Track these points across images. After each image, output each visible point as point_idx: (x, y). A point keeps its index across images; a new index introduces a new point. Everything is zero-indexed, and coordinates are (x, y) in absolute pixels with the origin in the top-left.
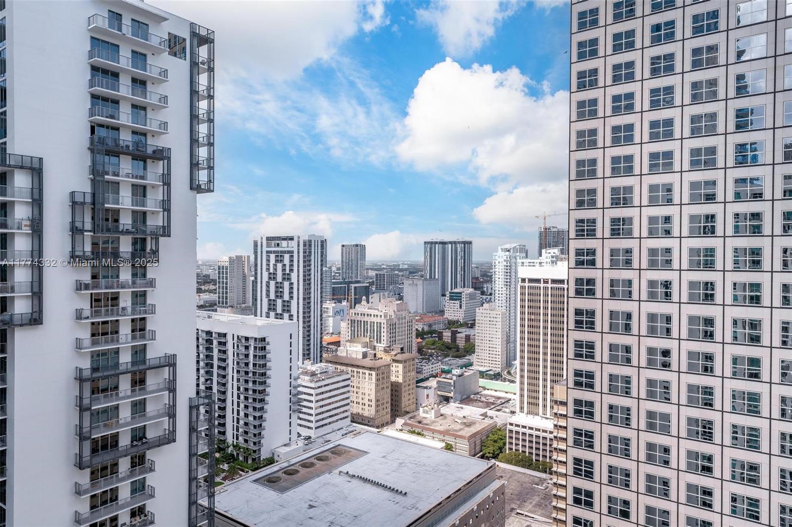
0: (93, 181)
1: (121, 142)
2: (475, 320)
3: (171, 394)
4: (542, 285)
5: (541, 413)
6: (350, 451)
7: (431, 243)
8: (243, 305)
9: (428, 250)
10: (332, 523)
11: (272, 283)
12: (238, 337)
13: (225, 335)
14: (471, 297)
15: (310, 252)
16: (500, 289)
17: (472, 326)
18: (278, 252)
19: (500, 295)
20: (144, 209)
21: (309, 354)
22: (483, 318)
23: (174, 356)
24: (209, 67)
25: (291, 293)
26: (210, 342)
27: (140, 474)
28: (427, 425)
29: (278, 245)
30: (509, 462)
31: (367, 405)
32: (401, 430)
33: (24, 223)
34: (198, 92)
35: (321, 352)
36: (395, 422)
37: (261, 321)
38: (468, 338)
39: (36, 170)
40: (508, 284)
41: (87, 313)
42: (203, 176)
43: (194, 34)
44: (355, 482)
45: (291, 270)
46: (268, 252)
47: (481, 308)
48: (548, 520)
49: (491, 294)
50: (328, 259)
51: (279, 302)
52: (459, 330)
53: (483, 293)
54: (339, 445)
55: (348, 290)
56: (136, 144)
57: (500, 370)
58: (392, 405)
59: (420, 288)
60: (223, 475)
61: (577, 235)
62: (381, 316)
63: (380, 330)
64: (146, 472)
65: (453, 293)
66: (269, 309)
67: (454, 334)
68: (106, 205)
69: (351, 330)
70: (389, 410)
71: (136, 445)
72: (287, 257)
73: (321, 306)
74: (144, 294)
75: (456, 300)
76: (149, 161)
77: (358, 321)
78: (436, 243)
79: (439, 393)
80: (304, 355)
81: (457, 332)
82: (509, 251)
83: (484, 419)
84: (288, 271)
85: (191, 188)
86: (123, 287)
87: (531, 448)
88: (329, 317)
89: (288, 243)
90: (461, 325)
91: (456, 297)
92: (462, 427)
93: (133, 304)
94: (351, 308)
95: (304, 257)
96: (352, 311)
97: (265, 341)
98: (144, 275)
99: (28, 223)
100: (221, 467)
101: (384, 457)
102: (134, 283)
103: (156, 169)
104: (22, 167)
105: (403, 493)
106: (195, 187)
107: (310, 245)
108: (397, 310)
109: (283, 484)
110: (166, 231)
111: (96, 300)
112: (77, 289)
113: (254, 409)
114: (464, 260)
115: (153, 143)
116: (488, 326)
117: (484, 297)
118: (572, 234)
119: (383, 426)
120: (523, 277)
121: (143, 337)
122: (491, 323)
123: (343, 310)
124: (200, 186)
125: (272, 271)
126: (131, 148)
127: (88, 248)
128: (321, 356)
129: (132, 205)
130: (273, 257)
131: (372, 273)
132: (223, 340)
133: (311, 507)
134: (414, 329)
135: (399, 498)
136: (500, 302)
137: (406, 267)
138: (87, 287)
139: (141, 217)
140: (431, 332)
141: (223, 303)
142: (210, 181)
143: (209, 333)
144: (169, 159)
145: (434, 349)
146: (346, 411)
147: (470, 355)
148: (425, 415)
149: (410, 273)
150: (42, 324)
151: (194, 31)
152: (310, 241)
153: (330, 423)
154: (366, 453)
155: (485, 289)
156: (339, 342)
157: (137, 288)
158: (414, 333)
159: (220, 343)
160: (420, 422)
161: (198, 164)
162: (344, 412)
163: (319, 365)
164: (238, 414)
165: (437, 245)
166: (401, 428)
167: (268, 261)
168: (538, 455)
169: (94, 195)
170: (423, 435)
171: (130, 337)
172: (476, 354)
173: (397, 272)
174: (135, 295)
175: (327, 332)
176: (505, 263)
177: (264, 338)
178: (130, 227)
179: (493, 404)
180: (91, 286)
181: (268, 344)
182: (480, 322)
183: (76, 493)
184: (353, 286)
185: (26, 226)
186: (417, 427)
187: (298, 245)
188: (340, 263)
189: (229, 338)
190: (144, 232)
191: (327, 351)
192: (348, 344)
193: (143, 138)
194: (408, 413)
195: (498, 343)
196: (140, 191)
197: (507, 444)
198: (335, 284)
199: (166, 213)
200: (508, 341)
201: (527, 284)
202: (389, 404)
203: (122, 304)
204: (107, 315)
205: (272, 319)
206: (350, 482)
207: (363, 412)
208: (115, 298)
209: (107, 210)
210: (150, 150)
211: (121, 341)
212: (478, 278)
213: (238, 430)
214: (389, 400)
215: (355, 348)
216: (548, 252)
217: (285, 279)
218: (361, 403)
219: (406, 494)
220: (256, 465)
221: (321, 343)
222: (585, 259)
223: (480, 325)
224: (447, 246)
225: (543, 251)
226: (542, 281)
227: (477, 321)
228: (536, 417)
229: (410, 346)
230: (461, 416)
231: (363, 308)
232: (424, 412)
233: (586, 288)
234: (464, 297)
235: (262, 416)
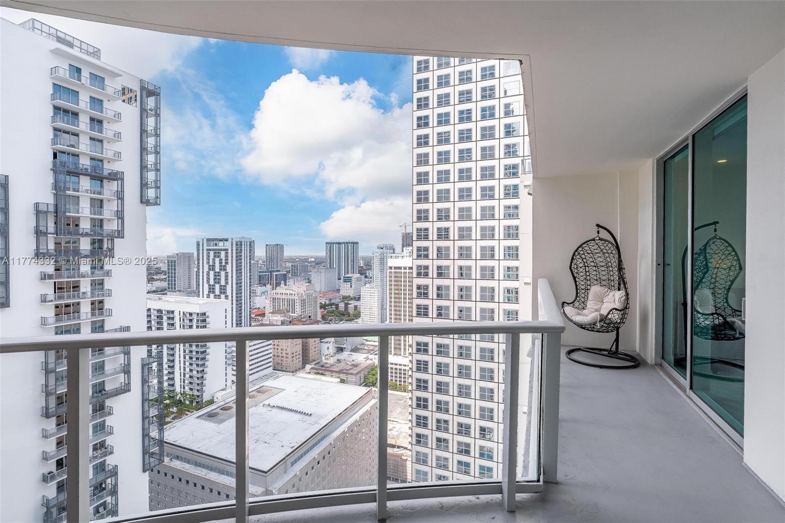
0: (56, 196)
1: (81, 166)
2: (360, 295)
3: (126, 356)
4: (403, 271)
5: (402, 354)
6: (271, 390)
7: (331, 243)
8: (189, 290)
9: (329, 247)
10: (257, 440)
11: (212, 273)
12: (184, 313)
13: (173, 312)
14: (358, 280)
15: (241, 250)
16: (377, 274)
17: (359, 299)
18: (216, 250)
19: (377, 278)
20: (101, 217)
21: (241, 324)
22: (366, 294)
24: (156, 113)
25: (226, 279)
26: (160, 317)
27: (100, 418)
28: (327, 367)
29: (216, 244)
31: (285, 357)
32: (309, 373)
34: (147, 131)
35: (250, 321)
36: (305, 367)
37: (202, 300)
38: (356, 307)
39: (2, 185)
40: (382, 270)
41: (51, 297)
42: (151, 193)
43: (142, 88)
44: (274, 410)
45: (227, 263)
46: (207, 250)
47: (364, 287)
48: (406, 422)
49: (371, 278)
50: (256, 254)
51: (217, 287)
52: (350, 302)
53: (366, 277)
54: (263, 386)
55: (271, 277)
56: (94, 168)
58: (303, 356)
59: (323, 275)
60: (173, 416)
61: (418, 238)
62: (295, 294)
63: (294, 304)
64: (106, 416)
65: (345, 277)
66: (209, 292)
67: (346, 305)
68: (67, 214)
69: (273, 305)
70: (301, 359)
71: (97, 396)
73: (250, 289)
74: (101, 283)
75: (348, 282)
76: (105, 181)
77: (278, 298)
78: (334, 243)
79: (336, 345)
80: (237, 324)
81: (348, 304)
82: (382, 248)
83: (366, 361)
84: (224, 264)
85: (141, 202)
86: (84, 277)
87: (396, 377)
88: (257, 296)
89: (224, 243)
90: (351, 299)
91: (348, 280)
92: (351, 367)
93: (92, 289)
94: (273, 289)
95: (237, 253)
96: (274, 291)
97: (205, 315)
98: (102, 268)
100: (171, 410)
101: (296, 391)
102: (92, 273)
103: (111, 187)
105: (309, 414)
106: (144, 201)
107: (241, 245)
108: (306, 289)
109: (220, 417)
110: (120, 234)
111: (58, 288)
112: (42, 279)
113: (198, 365)
114: (353, 254)
115: (108, 168)
116: (369, 299)
117: (367, 279)
118: (415, 238)
119: (296, 371)
120: (391, 266)
121: (102, 314)
122: (371, 297)
123: (267, 291)
124: (149, 200)
125: (211, 264)
126: (89, 171)
127: (51, 246)
128: (250, 325)
129: (91, 214)
130: (212, 253)
131: (289, 265)
132: (171, 316)
134: (318, 303)
135: (307, 417)
136: (377, 282)
137: (313, 260)
138: (50, 277)
139: (98, 224)
140: (331, 305)
141: (172, 289)
142: (157, 197)
143: (159, 311)
144: (122, 180)
145: (333, 316)
146: (270, 362)
147: (357, 319)
148: (326, 361)
149: (316, 264)
150: (9, 307)
151: (143, 85)
152: (241, 242)
153: (257, 372)
154: (284, 390)
155: (368, 274)
156: (264, 313)
157: (94, 277)
158: (319, 305)
159: (169, 318)
160: (322, 366)
161: (147, 184)
162: (268, 363)
164: (184, 370)
165: (334, 245)
166: (309, 371)
167: (208, 256)
168: (400, 381)
169: (56, 206)
170: (324, 375)
171: (89, 315)
172: (361, 318)
173: (306, 264)
174: (93, 283)
175: (255, 307)
176: (380, 257)
177: (205, 313)
178: (89, 231)
179: (373, 350)
180: (54, 277)
181: (208, 317)
182: (364, 296)
183: (43, 437)
184: (275, 273)
186: (321, 370)
187: (232, 245)
188: (265, 257)
189: (176, 314)
190: (102, 235)
191: (255, 321)
192: (271, 315)
193: (100, 163)
194: (314, 361)
195: (375, 310)
196: (98, 204)
198: (260, 272)
199: (120, 221)
200: (382, 308)
201: (393, 270)
202: (301, 356)
203: (82, 290)
204: (69, 297)
205: (212, 299)
206: (271, 411)
207: (282, 362)
208: (76, 287)
209: (69, 217)
210: (106, 173)
211: (82, 318)
212: (362, 267)
213: (184, 382)
214: (301, 352)
215: (276, 318)
216: (407, 249)
217: (221, 269)
218: (280, 357)
219: (311, 414)
220: (200, 406)
221: (250, 315)
222: (423, 253)
223: (364, 298)
224: (341, 245)
225: (404, 248)
226: (403, 268)
227: (362, 296)
228: (399, 357)
229: (316, 315)
230: (351, 360)
231: (282, 289)
232: (325, 359)
233: (423, 272)
234: (353, 280)
235: (203, 370)
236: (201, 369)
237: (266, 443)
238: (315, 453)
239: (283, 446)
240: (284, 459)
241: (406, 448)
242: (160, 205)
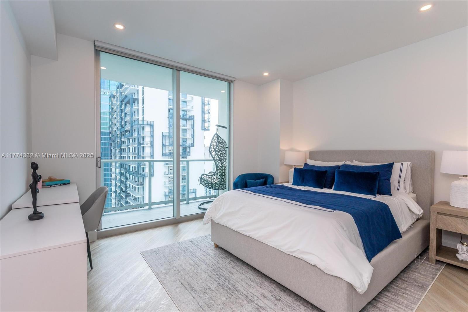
0: (170, 129)
20: (186, 137)
23: (196, 189)
33: (148, 143)
39: (152, 126)
41: (167, 173)
42: (206, 125)
56: (184, 115)
76: (187, 120)
85: (202, 130)
99: (150, 143)
103: (190, 123)
104: (147, 125)
106: (204, 129)
110: (193, 145)
115: (188, 114)
124: (205, 128)
127: (167, 151)
129: (182, 136)
139: (185, 140)
142: (209, 126)
144: (194, 119)
161: (204, 120)
169: (169, 133)
185: (149, 144)
190: (186, 145)
193: (185, 112)
196: (184, 131)
199: (193, 139)
210: (188, 117)
242: (210, 130)
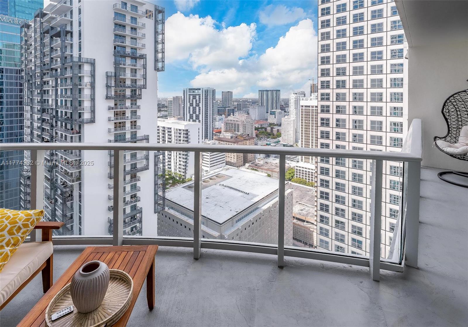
0: (116, 68)
1: (126, 53)
2: (281, 123)
4: (311, 108)
6: (225, 176)
7: (262, 91)
8: (179, 116)
9: (261, 93)
10: (216, 205)
11: (191, 108)
12: (176, 129)
13: (171, 128)
14: (280, 113)
15: (208, 95)
16: (293, 110)
17: (280, 125)
18: (194, 95)
19: (293, 113)
20: (135, 78)
21: (207, 137)
22: (285, 122)
23: (148, 136)
24: (163, 22)
25: (199, 111)
26: (164, 131)
27: (134, 182)
28: (259, 166)
29: (194, 92)
30: (296, 182)
31: (233, 158)
32: (248, 168)
33: (88, 84)
34: (158, 32)
35: (212, 136)
36: (245, 165)
37: (186, 123)
38: (278, 131)
39: (93, 64)
40: (296, 108)
41: (113, 118)
42: (160, 65)
43: (156, 10)
44: (226, 188)
45: (200, 102)
46: (189, 95)
47: (284, 118)
48: (313, 206)
49: (289, 112)
50: (216, 97)
51: (194, 115)
52: (274, 127)
53: (285, 112)
54: (220, 174)
55: (225, 111)
56: (133, 53)
57: (292, 144)
58: (244, 158)
59: (257, 110)
60: (170, 185)
61: (321, 88)
62: (239, 121)
63: (239, 127)
64: (137, 181)
65: (272, 112)
66: (190, 118)
67: (272, 129)
68: (120, 77)
69: (226, 127)
70: (243, 160)
71: (133, 170)
72: (197, 97)
73: (213, 117)
74: (135, 112)
75: (273, 114)
76: (138, 59)
77: (229, 123)
78: (264, 91)
80: (205, 137)
81: (273, 128)
82: (296, 94)
84: (198, 103)
85: (155, 70)
86: (127, 109)
87: (306, 176)
88: (217, 121)
90: (275, 125)
91: (273, 113)
92: (275, 167)
93: (131, 115)
94: (226, 118)
95: (205, 97)
96: (227, 119)
97: (188, 131)
98: (136, 104)
99: (89, 84)
100: (169, 181)
101: (239, 179)
102: (132, 107)
103: (141, 62)
104: (87, 63)
105: (247, 193)
106: (157, 69)
107: (208, 92)
108: (246, 118)
110: (144, 87)
111: (116, 114)
112: (109, 109)
114: (277, 98)
115: (139, 53)
117: (286, 113)
118: (319, 87)
119: (240, 166)
120: (303, 105)
121: (135, 128)
122: (288, 124)
123: (222, 119)
124: (159, 69)
125: (191, 102)
126: (130, 54)
127: (113, 93)
128: (213, 138)
129: (131, 77)
130: (191, 97)
131: (236, 103)
132: (170, 130)
133: (207, 198)
135: (246, 195)
136: (293, 115)
137: (251, 101)
138: (113, 109)
139: (134, 81)
140: (262, 128)
141: (170, 116)
142: (163, 67)
143: (164, 128)
144: (146, 58)
145: (263, 135)
146: (224, 160)
147: (279, 137)
148: (258, 162)
149: (253, 103)
150: (95, 123)
151: (157, 8)
152: (208, 90)
153: (216, 165)
154: (232, 177)
155: (286, 110)
156: (221, 132)
157: (133, 109)
158: (254, 128)
159: (169, 132)
160: (256, 165)
161: (158, 60)
162: (223, 160)
163: (211, 141)
164: (176, 160)
165: (264, 92)
166: (248, 167)
167: (190, 98)
168: (309, 179)
169: (115, 73)
170: (257, 170)
171: (130, 128)
172: (282, 137)
173: (246, 103)
174: (132, 112)
175: (215, 128)
176: (295, 99)
177: (187, 130)
178: (130, 85)
180: (114, 108)
181: (189, 132)
182: (283, 124)
183: (109, 188)
184: (227, 108)
185: (88, 85)
186: (255, 167)
187: (203, 92)
188: (221, 99)
189: (173, 129)
190: (136, 87)
191: (215, 135)
192: (225, 132)
193: (135, 51)
194: (251, 161)
195: (291, 133)
196: (134, 71)
197: (295, 175)
198: (219, 108)
199: (144, 80)
200: (296, 132)
201: (304, 108)
202: (242, 158)
203: (127, 115)
204: (121, 119)
205: (191, 122)
206: (224, 188)
207: (231, 160)
208: (124, 114)
209: (121, 78)
210: (138, 55)
211: (126, 130)
212: (283, 105)
213: (176, 167)
214: (242, 156)
215: (228, 135)
216: (314, 94)
217: (196, 105)
218: (230, 157)
219: (248, 194)
220: (183, 182)
221: (213, 132)
222: (325, 97)
223: (284, 125)
224: (269, 92)
225: (312, 94)
226: (311, 106)
227: (282, 123)
228: (308, 164)
229: (252, 134)
230: (275, 163)
231: (231, 118)
232: (258, 161)
233: (325, 109)
234: (276, 113)
235: (186, 161)
236: (185, 160)
237: (221, 207)
238: (251, 217)
239: (231, 210)
240: (232, 218)
241: (313, 224)
242: (164, 71)
